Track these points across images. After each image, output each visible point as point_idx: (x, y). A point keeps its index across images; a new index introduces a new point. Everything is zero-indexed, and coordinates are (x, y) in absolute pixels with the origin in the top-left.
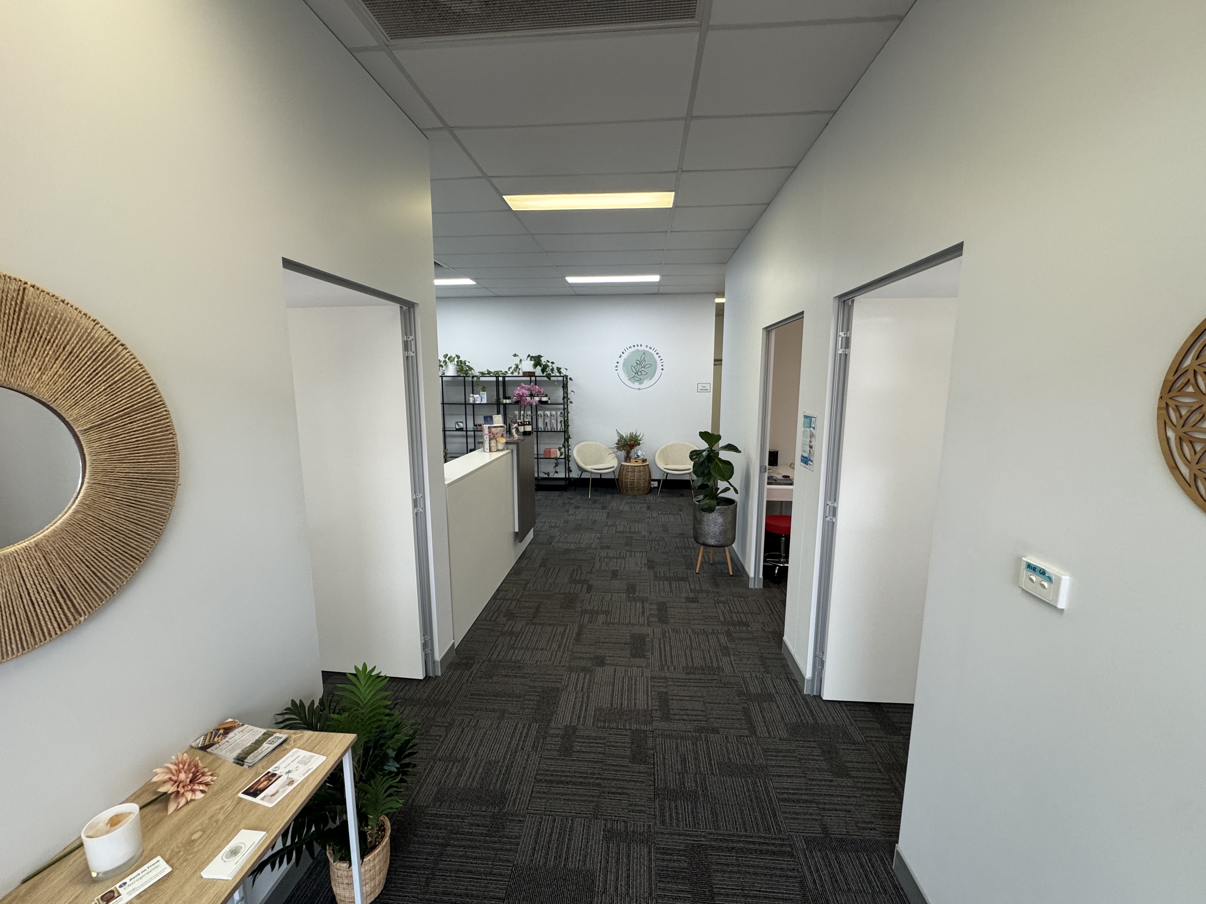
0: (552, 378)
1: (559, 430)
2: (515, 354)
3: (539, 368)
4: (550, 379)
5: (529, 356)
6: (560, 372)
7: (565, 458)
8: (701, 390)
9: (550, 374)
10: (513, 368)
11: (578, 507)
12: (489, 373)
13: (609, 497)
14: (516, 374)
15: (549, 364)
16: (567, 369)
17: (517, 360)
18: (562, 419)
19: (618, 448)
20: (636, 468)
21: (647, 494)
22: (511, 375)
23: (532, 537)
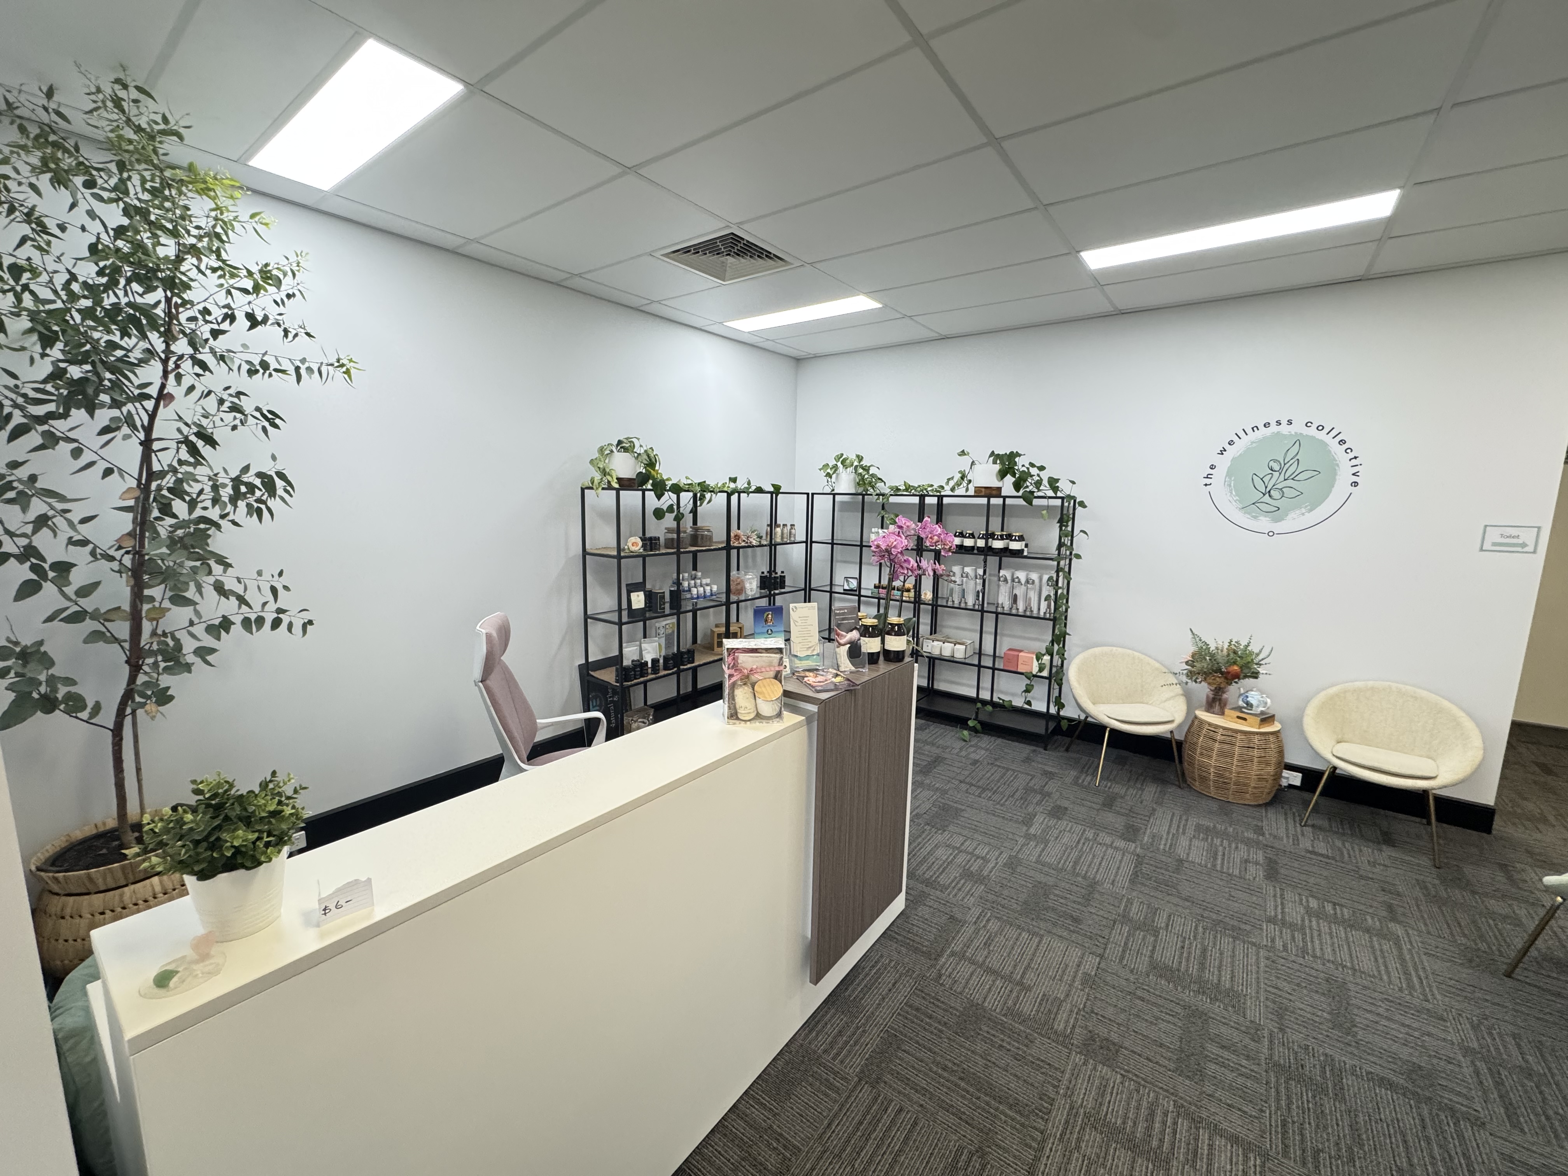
0: (1036, 502)
1: (1042, 614)
2: (963, 451)
3: (1009, 480)
4: (1030, 503)
5: (992, 453)
6: (1055, 489)
7: (1049, 678)
8: (1494, 544)
9: (1032, 492)
10: (955, 480)
11: (1058, 812)
12: (908, 488)
13: (1150, 791)
14: (960, 491)
15: (1034, 471)
16: (1073, 483)
17: (964, 464)
18: (1052, 594)
19: (1190, 675)
20: (1239, 736)
21: (1267, 805)
22: (951, 493)
23: (903, 907)
